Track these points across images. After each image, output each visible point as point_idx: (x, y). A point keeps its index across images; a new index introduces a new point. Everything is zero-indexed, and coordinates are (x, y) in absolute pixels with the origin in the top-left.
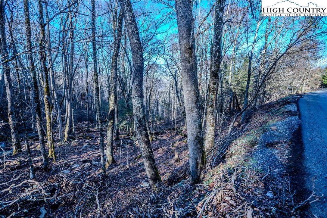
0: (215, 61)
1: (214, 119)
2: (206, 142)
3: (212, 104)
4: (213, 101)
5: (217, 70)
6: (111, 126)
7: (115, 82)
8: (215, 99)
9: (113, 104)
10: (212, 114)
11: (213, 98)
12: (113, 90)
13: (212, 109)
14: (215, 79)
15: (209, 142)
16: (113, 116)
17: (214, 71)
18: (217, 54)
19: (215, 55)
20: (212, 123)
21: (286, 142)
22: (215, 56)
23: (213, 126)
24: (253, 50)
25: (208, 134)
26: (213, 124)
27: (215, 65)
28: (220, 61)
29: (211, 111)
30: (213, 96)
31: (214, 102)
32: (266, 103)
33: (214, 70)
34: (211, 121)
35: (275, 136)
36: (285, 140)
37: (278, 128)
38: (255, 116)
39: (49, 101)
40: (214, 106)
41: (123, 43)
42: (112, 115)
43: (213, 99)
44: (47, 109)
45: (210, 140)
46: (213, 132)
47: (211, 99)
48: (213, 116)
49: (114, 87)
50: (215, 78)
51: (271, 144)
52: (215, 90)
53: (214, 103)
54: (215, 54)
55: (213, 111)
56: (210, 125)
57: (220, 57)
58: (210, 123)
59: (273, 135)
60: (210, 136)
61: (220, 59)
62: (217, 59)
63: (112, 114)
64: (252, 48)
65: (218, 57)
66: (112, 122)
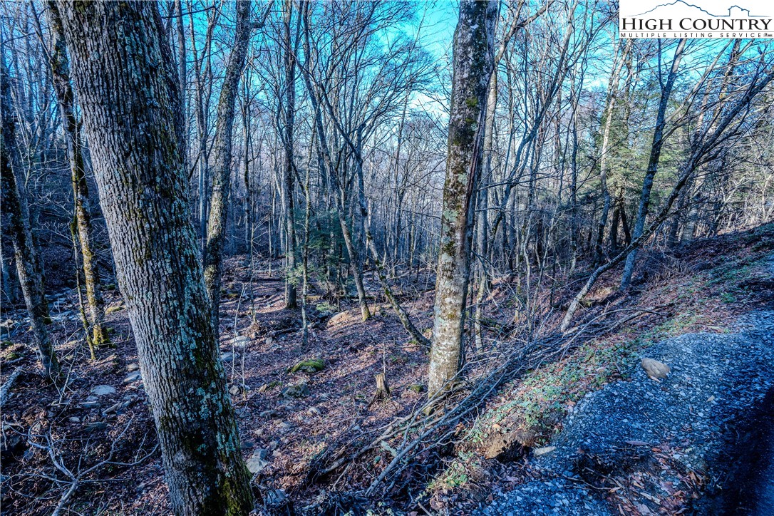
0: (463, 84)
1: (455, 294)
2: (432, 368)
3: (452, 243)
4: (453, 230)
5: (470, 117)
6: (209, 282)
7: (225, 160)
8: (460, 224)
9: (217, 221)
10: (450, 278)
11: (454, 219)
12: (219, 183)
13: (450, 260)
14: (461, 153)
15: (439, 368)
16: (215, 255)
17: (459, 120)
18: (471, 55)
19: (462, 62)
20: (448, 307)
21: (678, 467)
22: (462, 66)
23: (452, 317)
24: (677, 62)
25: (436, 342)
26: (455, 311)
27: (463, 99)
28: (481, 81)
29: (447, 267)
30: (455, 213)
31: (458, 235)
32: (722, 232)
33: (458, 116)
34: (448, 300)
35: (646, 409)
36: (677, 457)
37: (673, 370)
38: (661, 277)
39: (85, 209)
40: (458, 250)
41: (302, 60)
42: (211, 254)
43: (455, 223)
44: (82, 228)
45: (443, 363)
46: (455, 339)
47: (448, 224)
48: (455, 285)
49: (220, 175)
50: (462, 149)
51: (596, 467)
52: (462, 192)
53: (459, 238)
54: (461, 57)
55: (453, 265)
56: (444, 315)
57: (481, 69)
58: (443, 308)
59: (638, 403)
60: (444, 350)
61: (484, 75)
62: (470, 77)
63: (214, 249)
64: (676, 57)
65: (473, 68)
66: (211, 273)
